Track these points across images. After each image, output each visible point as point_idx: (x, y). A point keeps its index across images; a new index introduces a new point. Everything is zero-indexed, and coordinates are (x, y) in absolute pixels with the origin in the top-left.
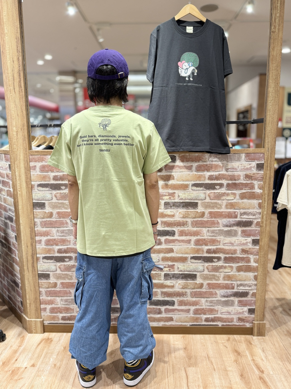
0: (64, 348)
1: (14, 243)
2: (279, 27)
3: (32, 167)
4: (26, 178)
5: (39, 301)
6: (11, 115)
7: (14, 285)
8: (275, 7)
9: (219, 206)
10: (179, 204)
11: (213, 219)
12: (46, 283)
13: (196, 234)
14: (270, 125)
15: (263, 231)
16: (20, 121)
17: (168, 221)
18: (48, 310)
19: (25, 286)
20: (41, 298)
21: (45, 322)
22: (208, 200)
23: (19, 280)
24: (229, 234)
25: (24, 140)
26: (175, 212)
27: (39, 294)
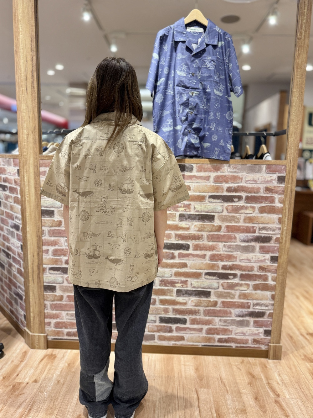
0: (68, 365)
1: (19, 253)
2: (305, 33)
3: (42, 172)
4: (35, 183)
5: (43, 314)
6: (22, 117)
7: (17, 298)
8: (302, 13)
9: (236, 220)
10: (194, 216)
11: (230, 234)
12: (52, 296)
13: (212, 248)
14: (293, 136)
15: (282, 247)
16: (31, 123)
17: (182, 234)
18: (52, 325)
19: (29, 298)
20: (46, 311)
21: (48, 337)
22: (225, 213)
23: (23, 292)
24: (246, 249)
25: (35, 143)
26: (190, 225)
27: (43, 307)
